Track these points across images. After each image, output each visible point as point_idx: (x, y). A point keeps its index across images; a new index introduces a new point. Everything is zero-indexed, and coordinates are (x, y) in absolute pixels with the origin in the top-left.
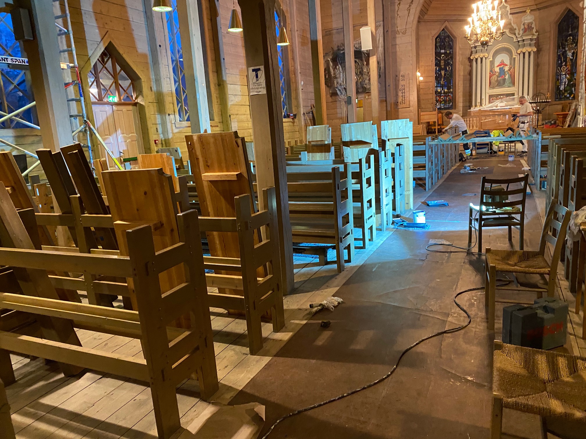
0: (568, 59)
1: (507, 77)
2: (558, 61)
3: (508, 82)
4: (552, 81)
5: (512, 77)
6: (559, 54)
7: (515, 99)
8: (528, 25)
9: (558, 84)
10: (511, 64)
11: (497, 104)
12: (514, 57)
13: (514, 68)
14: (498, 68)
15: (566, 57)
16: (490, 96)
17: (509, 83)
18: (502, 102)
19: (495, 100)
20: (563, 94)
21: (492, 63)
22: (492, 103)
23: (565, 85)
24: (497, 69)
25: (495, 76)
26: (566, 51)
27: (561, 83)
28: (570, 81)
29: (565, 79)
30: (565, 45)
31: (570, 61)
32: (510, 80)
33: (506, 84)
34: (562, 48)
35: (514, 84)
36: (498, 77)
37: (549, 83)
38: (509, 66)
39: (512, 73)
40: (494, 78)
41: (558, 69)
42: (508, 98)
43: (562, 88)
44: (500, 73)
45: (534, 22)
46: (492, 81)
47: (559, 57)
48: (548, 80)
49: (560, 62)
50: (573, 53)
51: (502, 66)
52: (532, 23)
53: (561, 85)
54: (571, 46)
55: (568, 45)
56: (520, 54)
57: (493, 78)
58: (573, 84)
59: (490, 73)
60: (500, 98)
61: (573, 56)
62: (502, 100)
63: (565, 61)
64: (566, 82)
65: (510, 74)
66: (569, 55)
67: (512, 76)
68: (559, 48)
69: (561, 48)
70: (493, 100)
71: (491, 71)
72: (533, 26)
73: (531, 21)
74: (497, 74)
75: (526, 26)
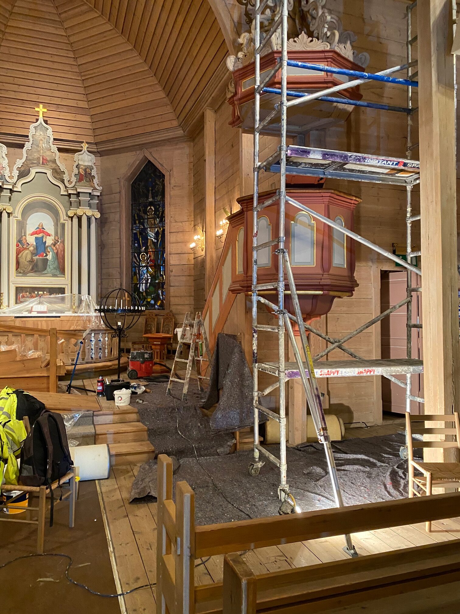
0: (149, 241)
1: (50, 257)
2: (135, 243)
3: (51, 267)
4: (126, 274)
5: (60, 258)
6: (135, 232)
7: (66, 300)
8: (85, 170)
9: (135, 281)
10: (56, 234)
11: (31, 305)
12: (62, 221)
13: (63, 242)
14: (34, 237)
15: (145, 238)
16: (19, 290)
17: (55, 268)
18: (40, 303)
19: (27, 297)
20: (145, 298)
21: (22, 226)
22: (21, 302)
23: (146, 283)
24: (31, 240)
25: (27, 251)
26: (145, 229)
27: (140, 279)
28: (154, 277)
29: (146, 273)
30: (144, 219)
31: (152, 246)
32: (56, 263)
33: (48, 269)
34: (139, 223)
35: (63, 271)
36: (33, 254)
37: (121, 278)
38: (53, 238)
39: (59, 251)
40: (26, 255)
41: (135, 256)
42: (52, 296)
43: (143, 287)
44: (37, 248)
45: (94, 167)
46: (22, 260)
47: (135, 238)
48: (121, 273)
49: (136, 245)
50: (157, 234)
51: (40, 235)
52: (91, 168)
53: (140, 284)
54: (153, 222)
55: (148, 218)
56: (72, 218)
57: (24, 254)
58: (158, 283)
59: (17, 245)
60: (38, 295)
61: (156, 237)
62: (42, 299)
63: (145, 244)
64: (148, 279)
65: (55, 251)
66: (151, 235)
67: (60, 256)
68: (135, 223)
69: (137, 222)
70: (23, 297)
71: (20, 241)
72: (94, 173)
73: (90, 164)
74: (32, 248)
75: (82, 172)
